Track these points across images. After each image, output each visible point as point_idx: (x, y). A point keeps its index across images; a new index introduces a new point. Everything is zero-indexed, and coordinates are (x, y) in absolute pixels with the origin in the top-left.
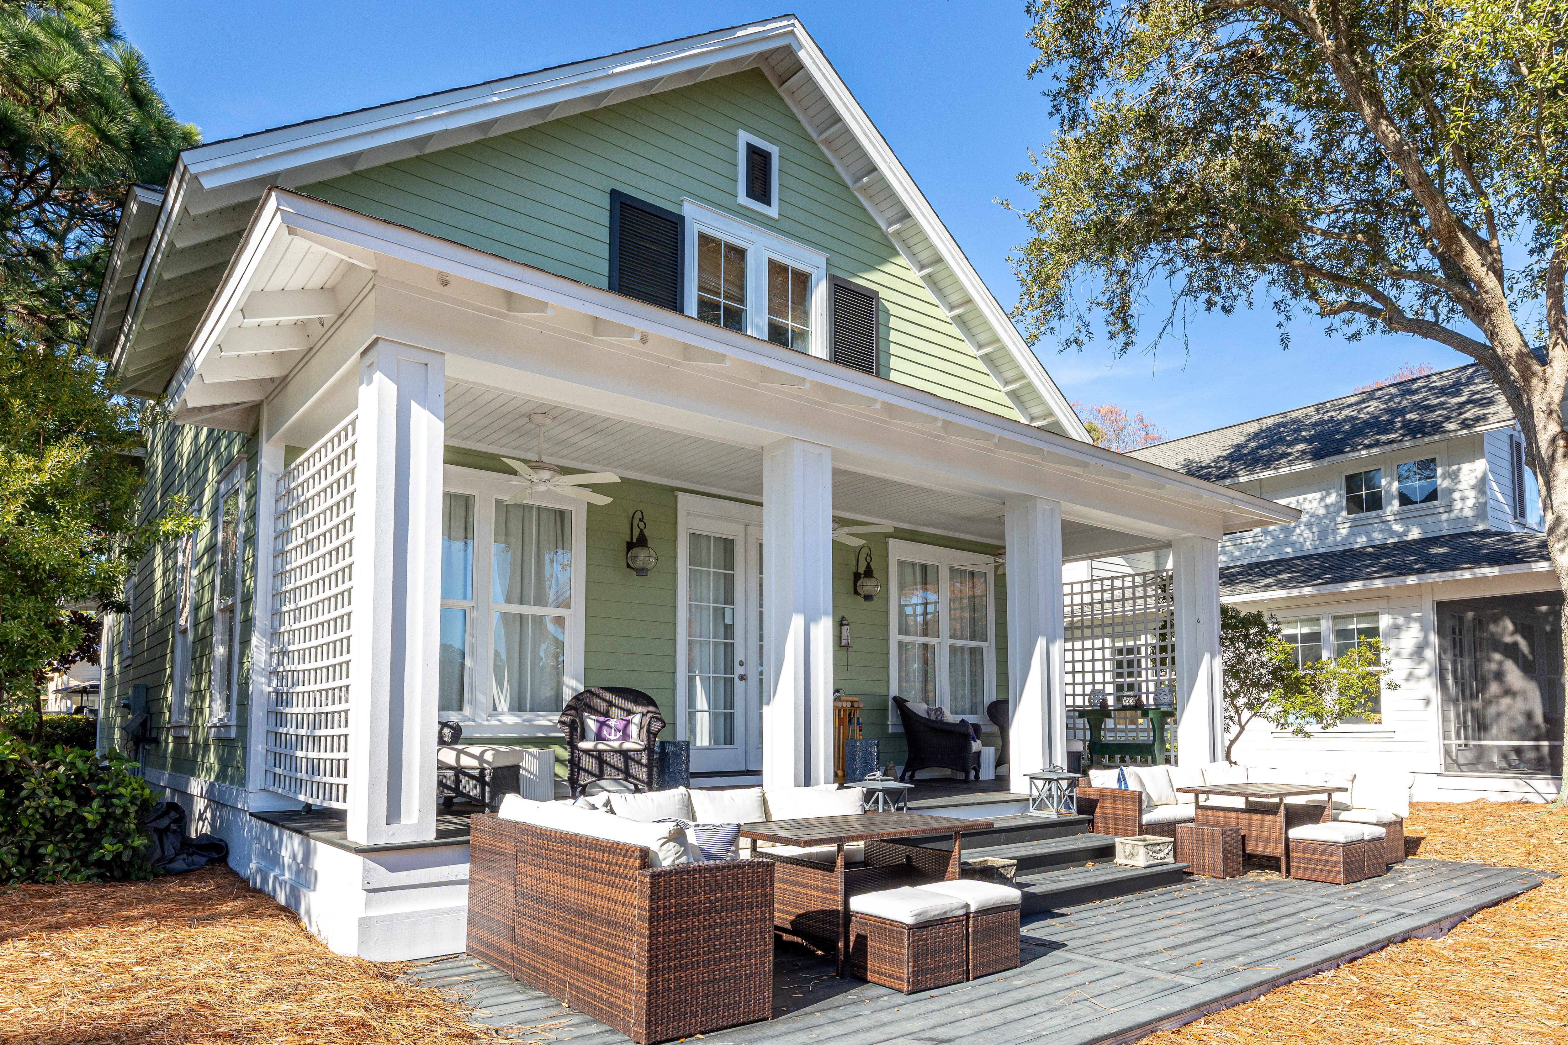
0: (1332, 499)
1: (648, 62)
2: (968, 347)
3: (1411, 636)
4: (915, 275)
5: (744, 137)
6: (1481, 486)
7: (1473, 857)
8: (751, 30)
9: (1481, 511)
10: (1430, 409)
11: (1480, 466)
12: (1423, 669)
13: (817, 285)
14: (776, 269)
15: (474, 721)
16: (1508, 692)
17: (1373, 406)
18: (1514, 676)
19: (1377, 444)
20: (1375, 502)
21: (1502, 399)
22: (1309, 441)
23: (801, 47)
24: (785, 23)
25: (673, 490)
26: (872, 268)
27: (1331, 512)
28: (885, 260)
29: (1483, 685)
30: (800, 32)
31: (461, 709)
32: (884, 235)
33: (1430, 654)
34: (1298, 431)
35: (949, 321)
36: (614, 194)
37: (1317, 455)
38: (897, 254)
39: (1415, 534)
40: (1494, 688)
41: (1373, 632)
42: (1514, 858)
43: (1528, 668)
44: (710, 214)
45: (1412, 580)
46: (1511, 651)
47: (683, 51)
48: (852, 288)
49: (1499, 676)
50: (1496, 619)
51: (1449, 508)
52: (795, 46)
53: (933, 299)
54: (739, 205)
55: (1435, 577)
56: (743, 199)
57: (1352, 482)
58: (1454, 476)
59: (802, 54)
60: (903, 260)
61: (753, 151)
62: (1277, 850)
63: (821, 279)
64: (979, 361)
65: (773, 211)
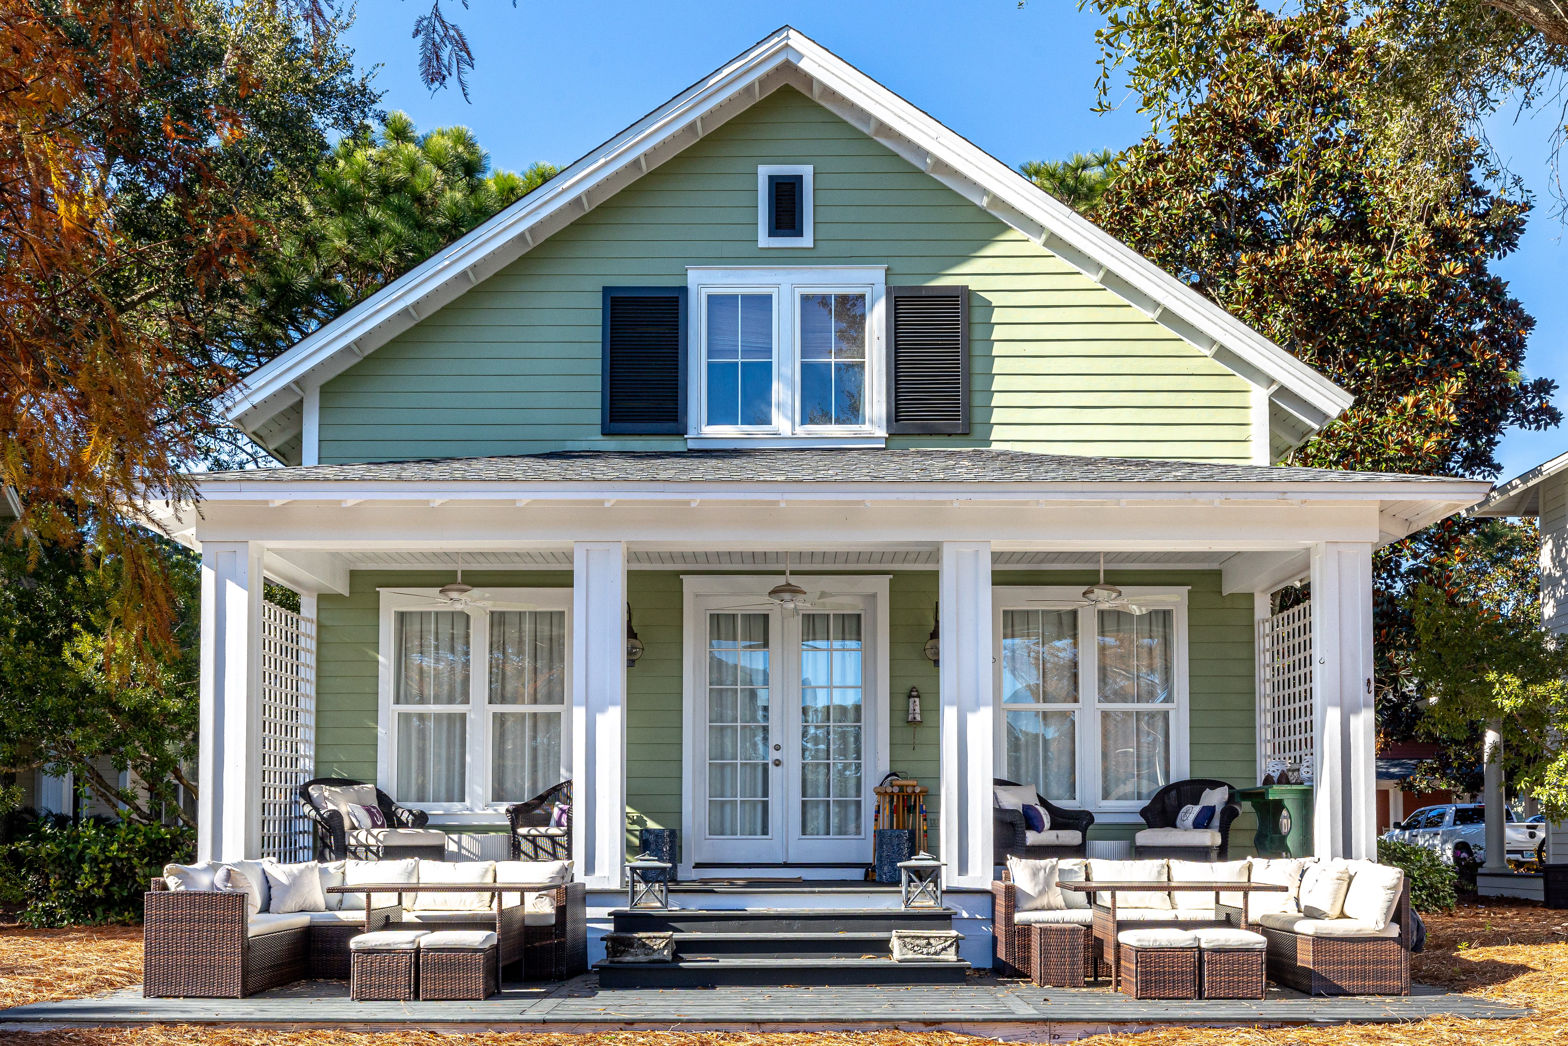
1: (602, 161)
2: (1137, 313)
4: (1036, 245)
5: (763, 173)
8: (726, 71)
13: (872, 306)
14: (813, 304)
15: (472, 810)
23: (801, 56)
24: (776, 39)
25: (677, 575)
26: (966, 258)
28: (988, 241)
30: (796, 40)
31: (463, 800)
32: (983, 211)
35: (1102, 286)
36: (606, 291)
38: (1008, 228)
44: (720, 272)
47: (642, 131)
48: (924, 293)
52: (792, 59)
53: (1068, 266)
54: (761, 249)
56: (764, 241)
59: (803, 65)
60: (1015, 233)
61: (776, 182)
63: (879, 297)
64: (1161, 326)
65: (806, 241)
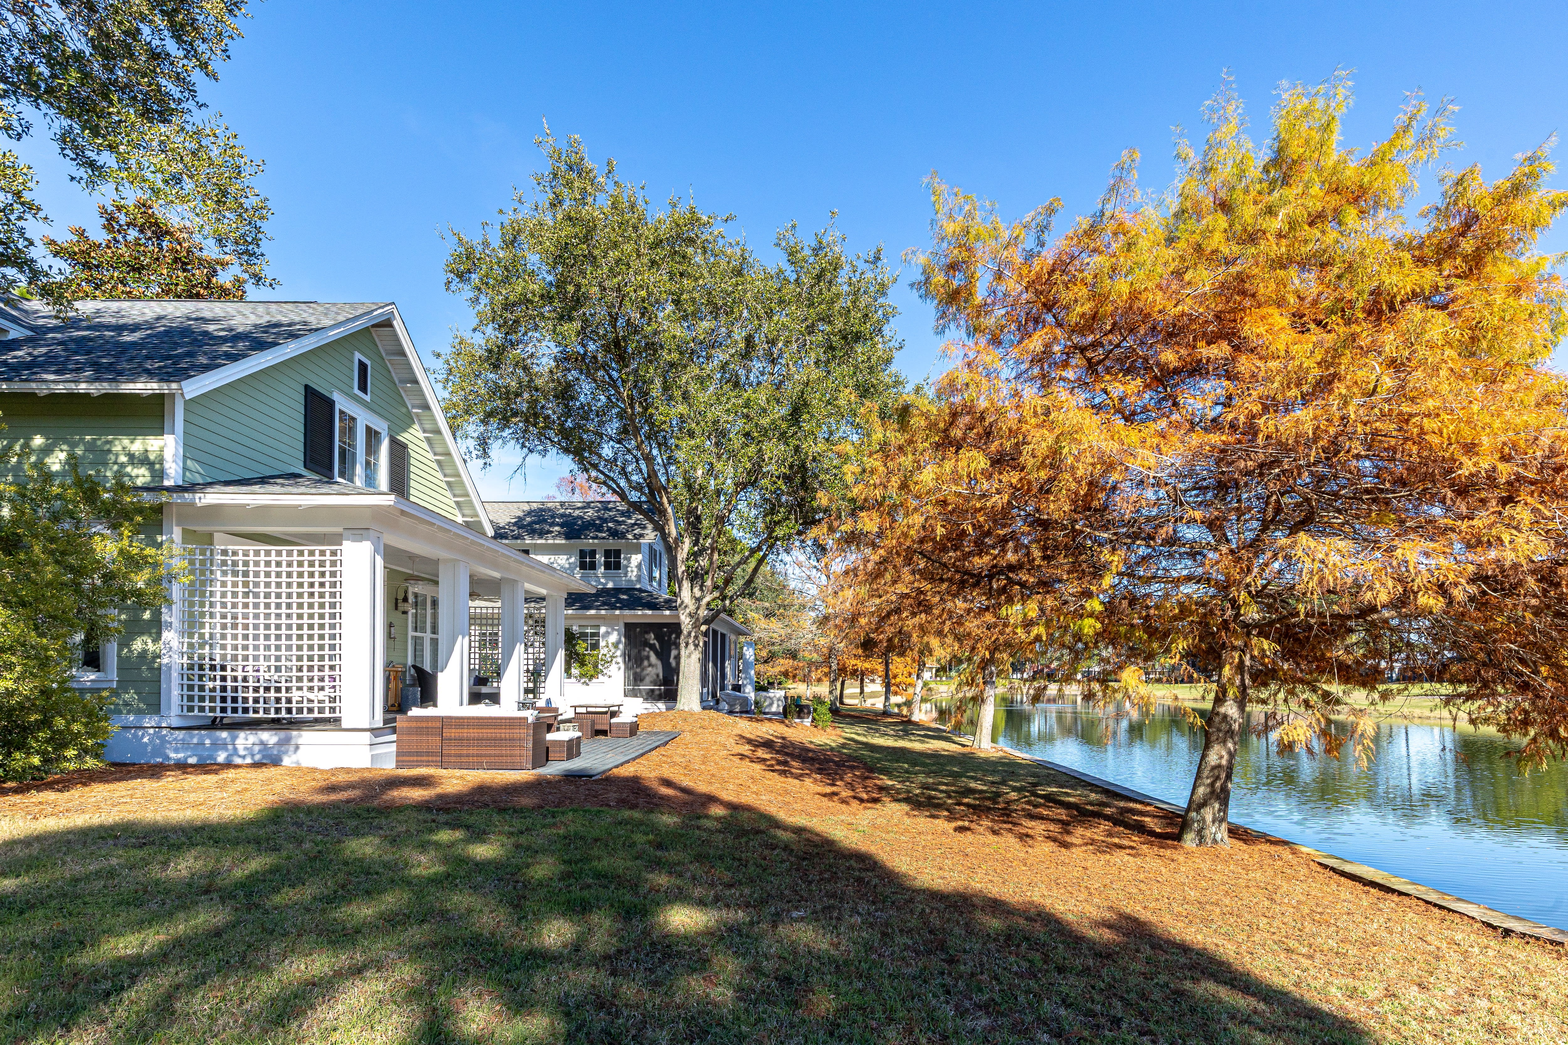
0: (572, 560)
2: (440, 475)
3: (613, 637)
4: (421, 435)
5: (358, 356)
6: (639, 566)
7: (656, 729)
9: (639, 578)
10: (620, 523)
11: (639, 557)
12: (619, 653)
13: (383, 439)
14: (369, 430)
16: (650, 665)
17: (591, 512)
18: (653, 658)
19: (596, 538)
20: (593, 566)
21: (650, 526)
22: (562, 525)
24: (391, 307)
26: (404, 430)
27: (571, 567)
28: (409, 426)
29: (642, 661)
30: (395, 312)
32: (409, 412)
33: (621, 646)
34: (553, 517)
35: (433, 460)
36: (307, 387)
37: (568, 537)
38: (416, 420)
39: (610, 585)
40: (646, 663)
41: (597, 634)
42: (668, 728)
43: (658, 655)
44: (344, 399)
45: (617, 612)
46: (652, 647)
48: (397, 442)
49: (648, 658)
50: (648, 633)
51: (626, 575)
52: (392, 318)
53: (427, 448)
54: (355, 394)
55: (627, 612)
56: (356, 391)
57: (582, 554)
58: (629, 560)
60: (416, 426)
61: (361, 363)
62: (607, 728)
63: (385, 436)
65: (368, 398)
